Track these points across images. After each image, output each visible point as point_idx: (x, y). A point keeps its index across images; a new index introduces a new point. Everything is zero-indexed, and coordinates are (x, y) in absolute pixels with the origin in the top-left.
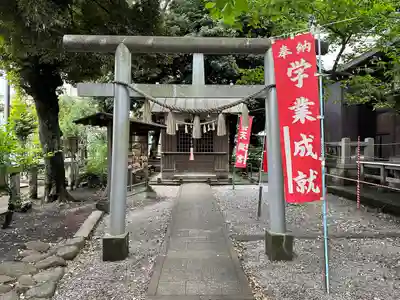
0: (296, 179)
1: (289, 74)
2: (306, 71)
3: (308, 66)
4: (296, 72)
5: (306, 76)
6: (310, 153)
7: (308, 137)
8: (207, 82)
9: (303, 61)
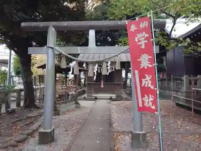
0: (144, 99)
1: (137, 40)
2: (146, 39)
3: (147, 35)
4: (140, 39)
5: (146, 41)
6: (150, 85)
7: (149, 76)
8: (97, 45)
9: (144, 33)
